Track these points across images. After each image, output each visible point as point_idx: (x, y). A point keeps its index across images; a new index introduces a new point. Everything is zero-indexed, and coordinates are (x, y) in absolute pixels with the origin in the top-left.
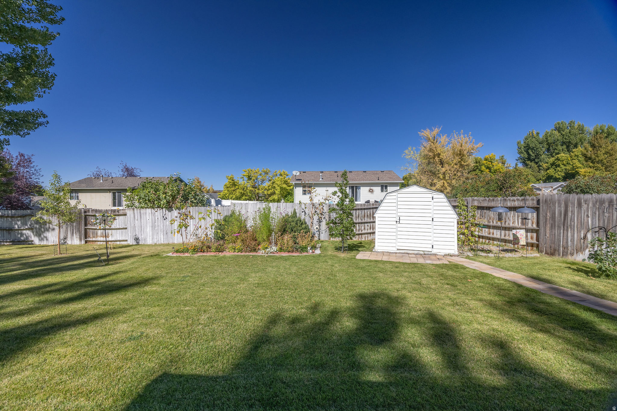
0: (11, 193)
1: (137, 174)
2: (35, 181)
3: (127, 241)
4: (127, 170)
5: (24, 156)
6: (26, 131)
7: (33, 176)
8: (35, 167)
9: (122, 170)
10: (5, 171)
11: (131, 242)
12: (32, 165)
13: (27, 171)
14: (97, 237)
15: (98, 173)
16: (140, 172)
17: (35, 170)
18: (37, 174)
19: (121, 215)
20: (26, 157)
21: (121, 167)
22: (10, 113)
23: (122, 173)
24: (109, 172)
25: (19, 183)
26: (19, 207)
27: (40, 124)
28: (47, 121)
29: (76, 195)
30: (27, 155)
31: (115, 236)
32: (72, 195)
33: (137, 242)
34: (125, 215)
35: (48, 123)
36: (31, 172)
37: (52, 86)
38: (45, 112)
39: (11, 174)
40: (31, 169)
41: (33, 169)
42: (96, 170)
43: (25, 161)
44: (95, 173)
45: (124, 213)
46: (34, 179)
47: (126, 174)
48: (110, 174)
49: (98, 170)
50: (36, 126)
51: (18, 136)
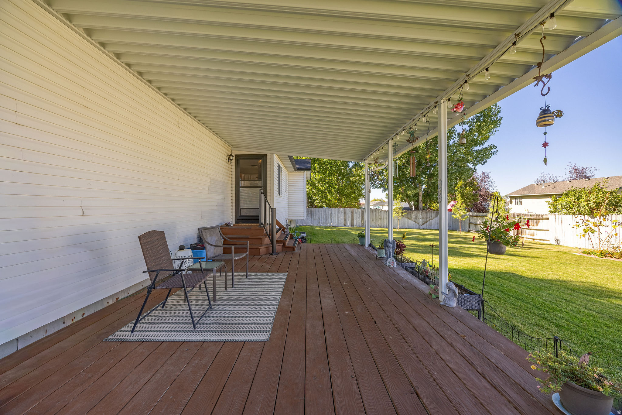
0: (477, 201)
1: (589, 174)
2: (491, 191)
3: (549, 241)
4: (576, 171)
5: (485, 174)
6: (485, 160)
7: (490, 187)
8: (491, 180)
9: (569, 172)
10: (474, 187)
11: (553, 242)
12: (489, 180)
13: (487, 185)
14: (525, 235)
15: (542, 178)
16: (594, 171)
17: (491, 183)
18: (493, 186)
19: (544, 219)
20: (486, 175)
21: (569, 169)
22: (477, 152)
23: (569, 175)
24: (554, 176)
25: (481, 193)
26: (482, 210)
27: (493, 154)
28: (497, 150)
29: (520, 201)
30: (487, 173)
31: (539, 235)
32: (517, 201)
33: (557, 243)
34: (548, 219)
35: (497, 151)
36: (489, 184)
37: (500, 124)
38: (495, 145)
39: (477, 188)
40: (489, 183)
41: (490, 183)
42: (540, 176)
43: (486, 177)
44: (539, 179)
45: (547, 218)
46: (491, 190)
47: (574, 176)
48: (555, 178)
49: (542, 175)
50: (491, 155)
51: (481, 164)
